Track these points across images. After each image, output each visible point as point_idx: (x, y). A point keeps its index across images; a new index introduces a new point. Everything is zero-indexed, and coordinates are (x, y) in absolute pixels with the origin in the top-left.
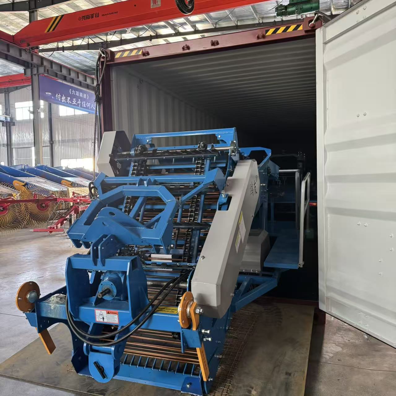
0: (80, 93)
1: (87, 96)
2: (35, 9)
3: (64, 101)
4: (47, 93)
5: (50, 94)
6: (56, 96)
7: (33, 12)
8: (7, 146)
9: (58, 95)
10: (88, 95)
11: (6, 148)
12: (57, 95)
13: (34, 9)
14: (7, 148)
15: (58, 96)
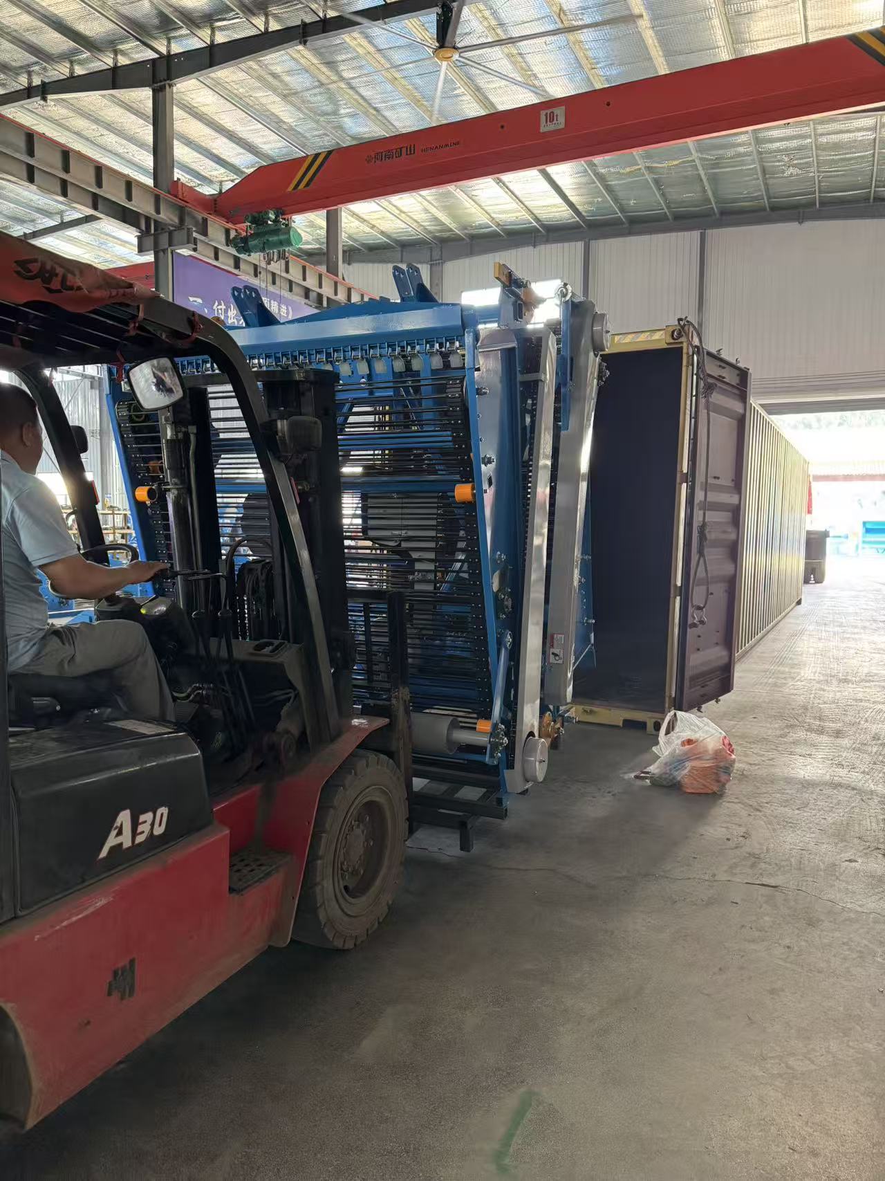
0: (272, 302)
1: (287, 309)
2: (168, 82)
3: (233, 320)
4: (191, 299)
5: (199, 301)
6: (215, 307)
7: (162, 89)
8: (100, 435)
9: (220, 304)
10: (290, 308)
11: (98, 441)
12: (217, 303)
13: (165, 80)
14: (101, 439)
15: (219, 307)
